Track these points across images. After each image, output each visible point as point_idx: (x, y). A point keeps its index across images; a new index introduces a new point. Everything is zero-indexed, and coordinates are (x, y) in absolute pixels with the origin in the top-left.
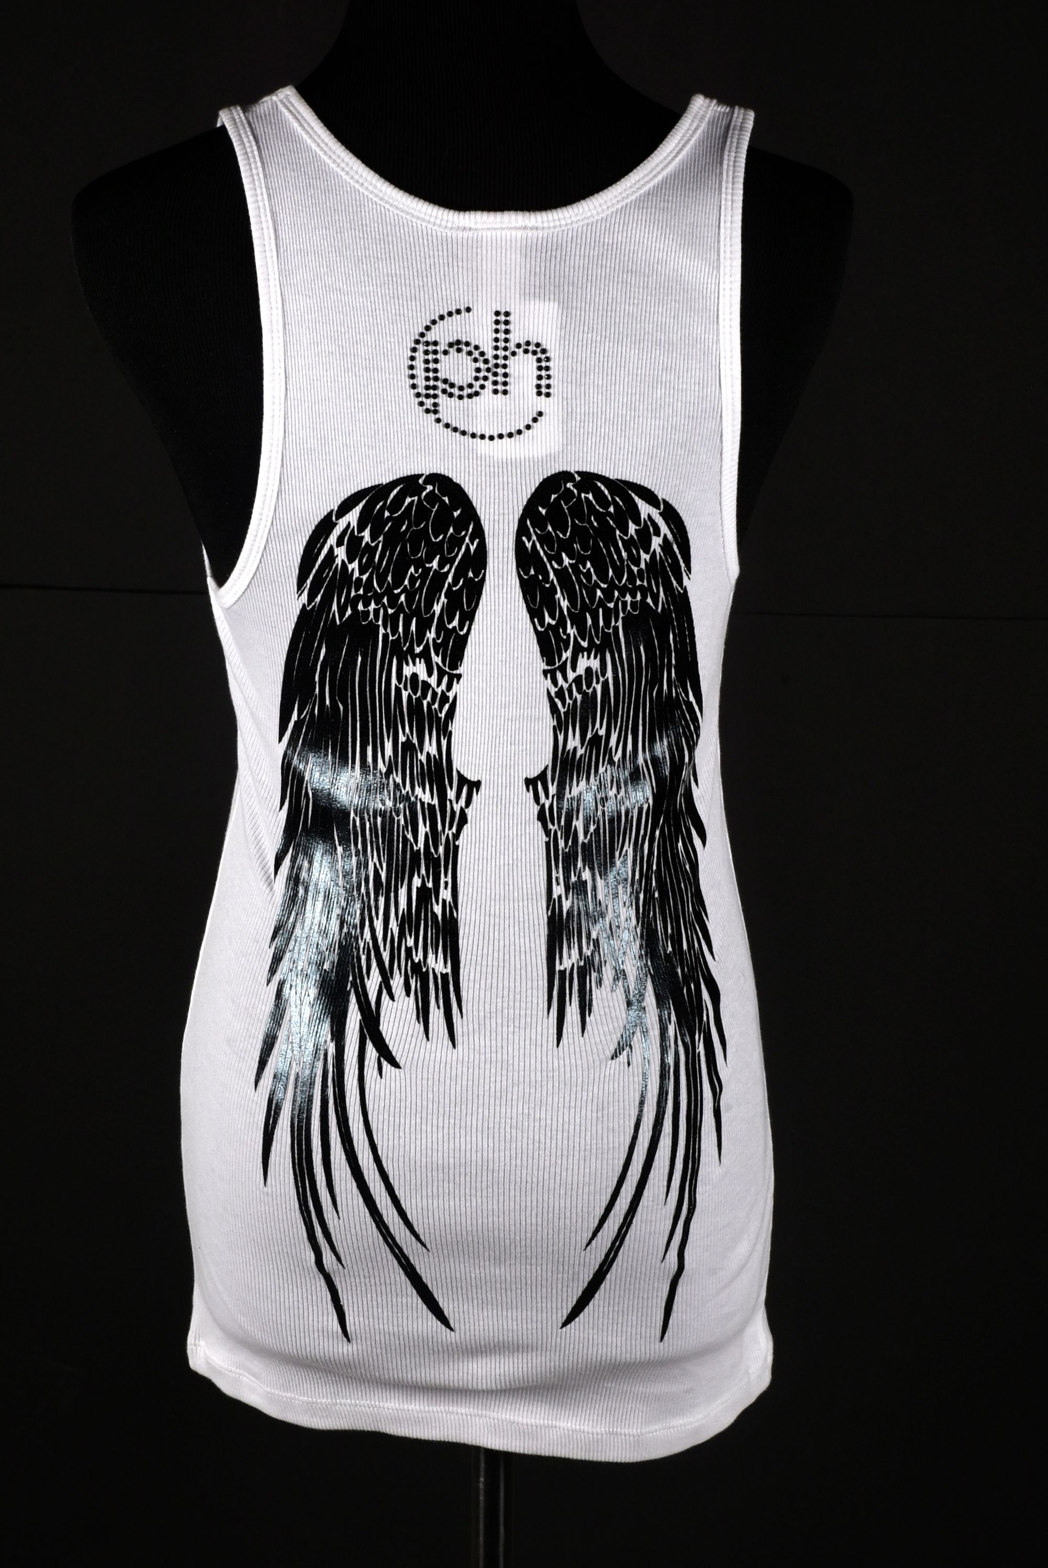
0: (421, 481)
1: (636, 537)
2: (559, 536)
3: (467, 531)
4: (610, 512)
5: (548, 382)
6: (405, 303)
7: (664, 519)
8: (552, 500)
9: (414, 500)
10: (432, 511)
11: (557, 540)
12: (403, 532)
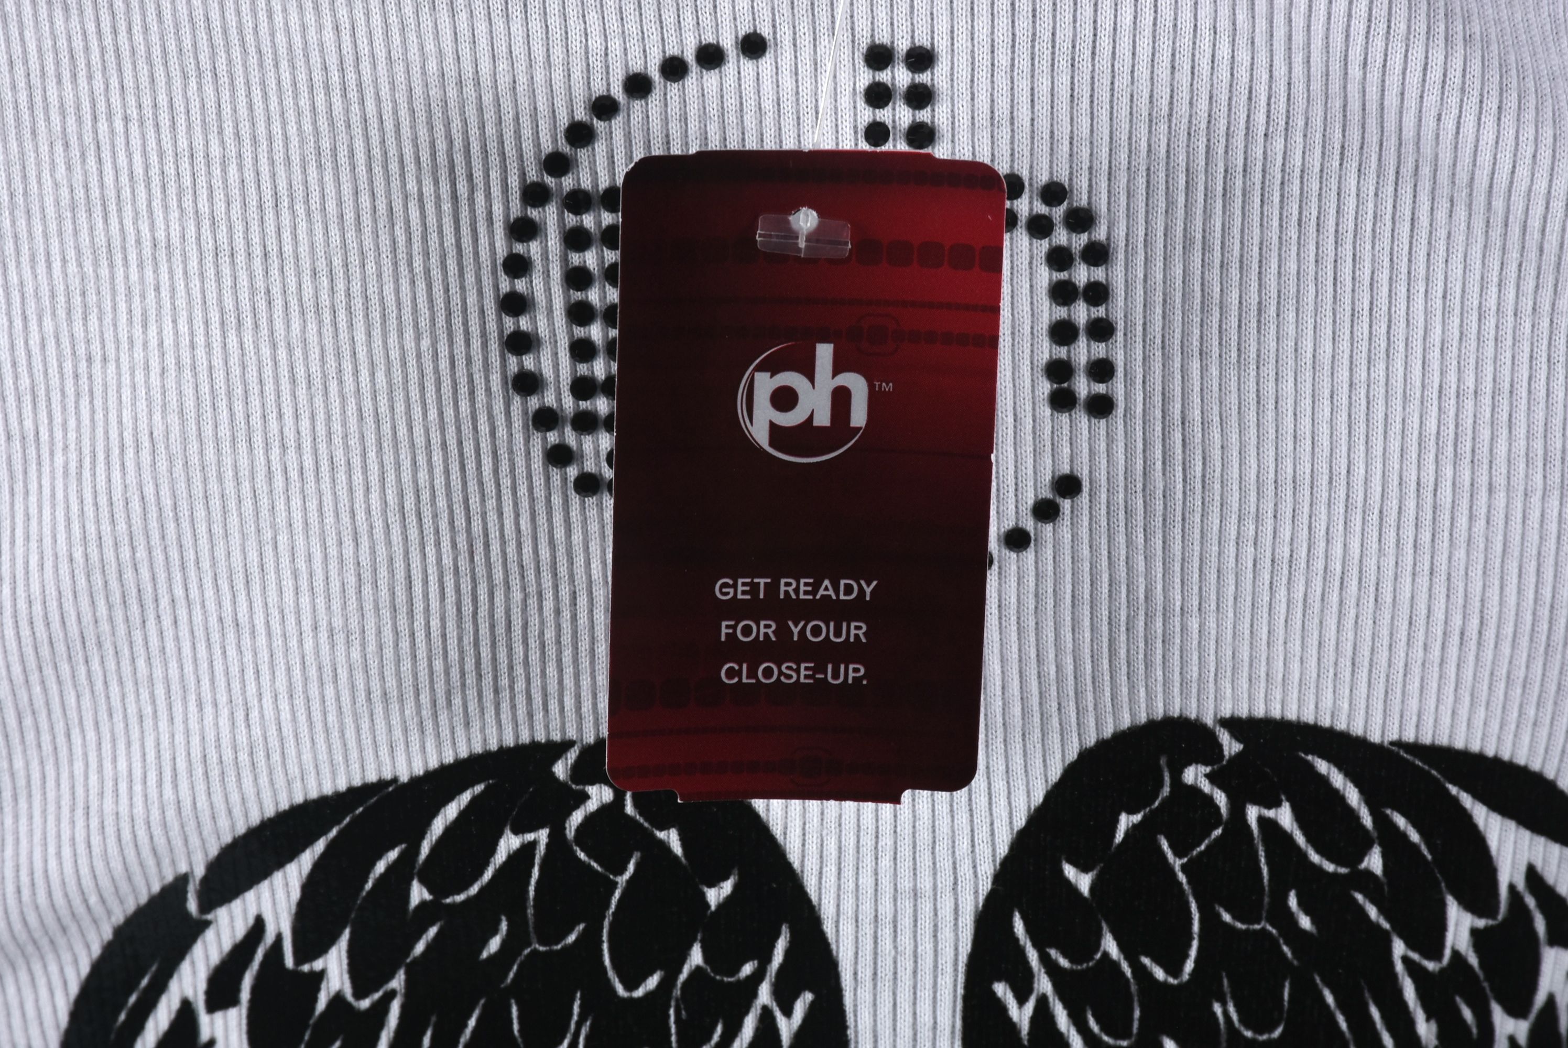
0: (560, 770)
1: (1473, 960)
2: (1150, 976)
3: (766, 959)
4: (1369, 873)
5: (1100, 350)
6: (482, 28)
8: (1119, 836)
9: (533, 844)
10: (614, 885)
11: (1141, 992)
12: (491, 958)
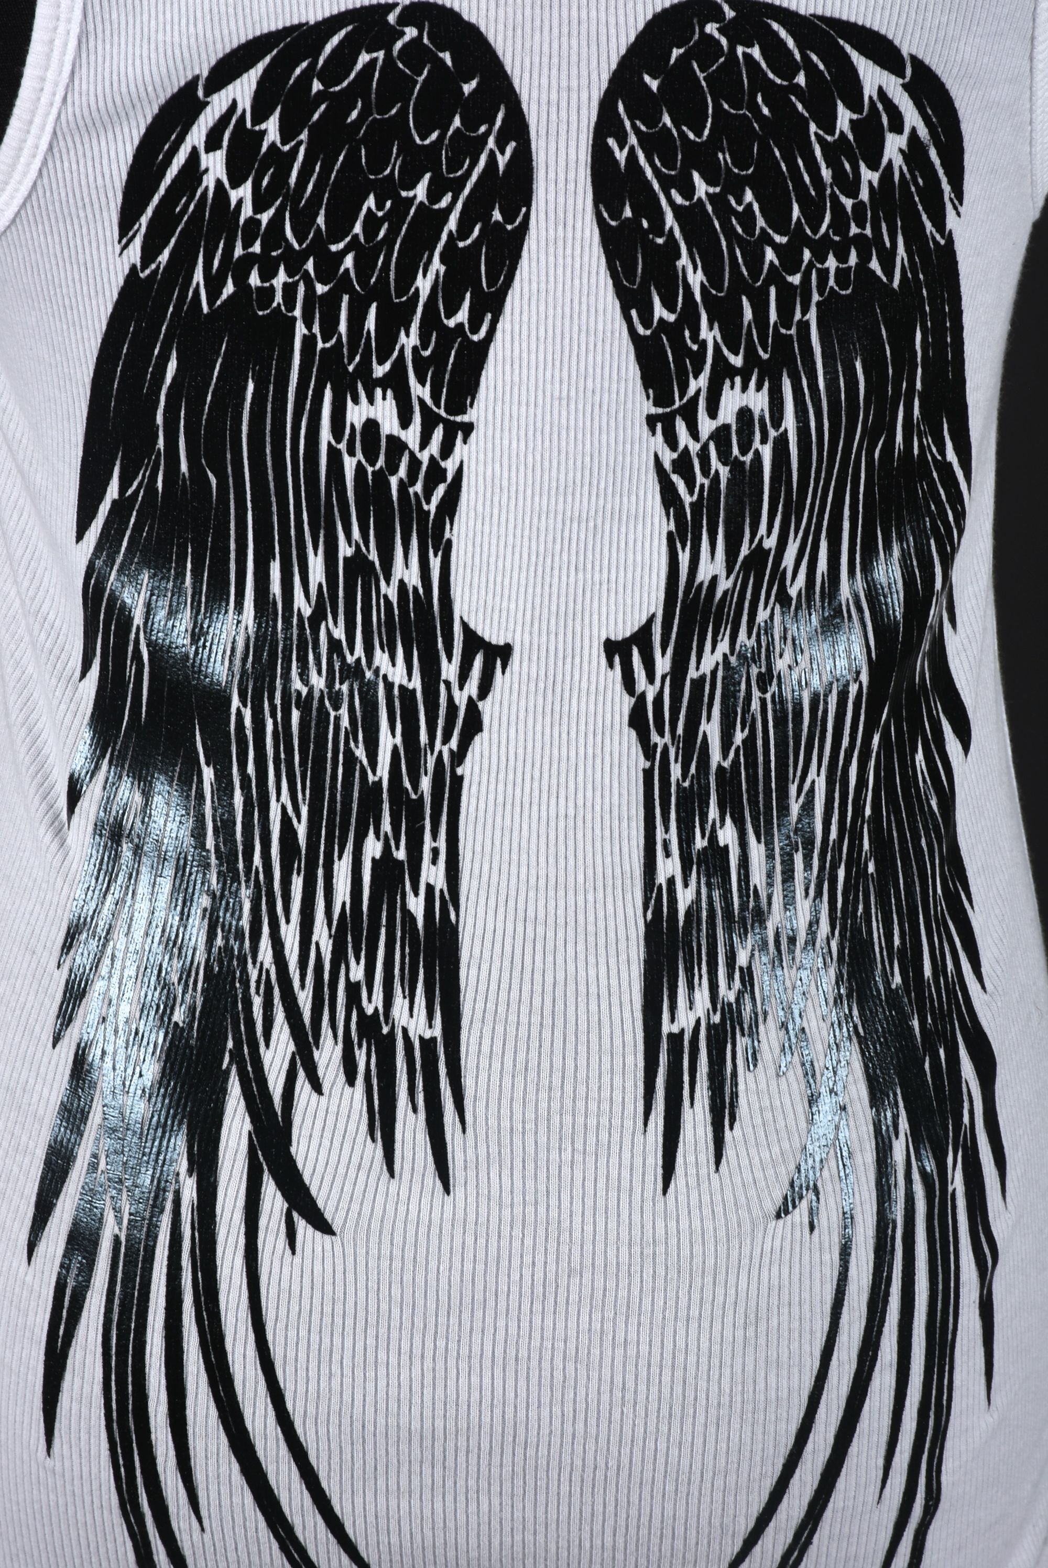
0: (392, 18)
1: (851, 137)
2: (686, 136)
3: (492, 123)
4: (798, 85)
7: (912, 96)
8: (672, 61)
9: (376, 59)
10: (417, 82)
11: (682, 145)
12: (352, 122)
